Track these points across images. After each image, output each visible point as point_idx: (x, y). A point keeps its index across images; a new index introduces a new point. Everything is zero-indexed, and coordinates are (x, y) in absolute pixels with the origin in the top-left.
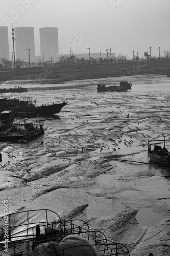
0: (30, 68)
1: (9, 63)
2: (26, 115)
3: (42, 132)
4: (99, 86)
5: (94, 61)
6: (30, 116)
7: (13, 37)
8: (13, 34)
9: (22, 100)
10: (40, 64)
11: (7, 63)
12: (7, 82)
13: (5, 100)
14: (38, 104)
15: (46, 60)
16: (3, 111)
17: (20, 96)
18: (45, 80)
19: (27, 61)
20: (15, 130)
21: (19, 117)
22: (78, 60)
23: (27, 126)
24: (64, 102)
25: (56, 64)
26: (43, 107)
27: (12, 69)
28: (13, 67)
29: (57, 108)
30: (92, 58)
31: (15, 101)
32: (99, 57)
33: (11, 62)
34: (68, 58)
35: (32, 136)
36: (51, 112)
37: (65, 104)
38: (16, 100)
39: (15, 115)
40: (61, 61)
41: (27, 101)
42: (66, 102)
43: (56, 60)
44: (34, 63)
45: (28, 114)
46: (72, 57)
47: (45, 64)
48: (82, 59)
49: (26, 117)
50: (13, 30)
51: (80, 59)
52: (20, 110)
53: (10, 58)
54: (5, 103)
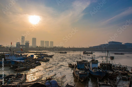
1: (44, 47)
3: (49, 60)
4: (60, 52)
6: (47, 57)
10: (50, 48)
14: (49, 55)
16: (42, 56)
17: (45, 53)
20: (44, 59)
23: (46, 59)
29: (52, 56)
30: (59, 47)
31: (45, 54)
32: (61, 47)
35: (47, 61)
36: (51, 56)
37: (54, 55)
39: (44, 57)
43: (53, 47)
44: (48, 48)
46: (56, 47)
53: (44, 46)
54: (43, 54)
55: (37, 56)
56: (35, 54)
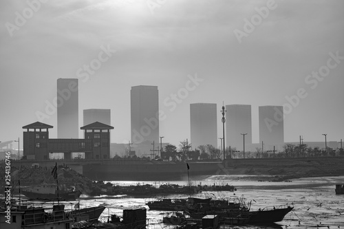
0: (244, 159)
1: (215, 151)
2: (236, 222)
4: (338, 186)
5: (333, 152)
6: (242, 224)
7: (223, 118)
8: (223, 114)
9: (233, 202)
10: (258, 154)
11: (214, 151)
12: (213, 176)
13: (208, 200)
15: (266, 149)
16: (205, 215)
18: (264, 176)
19: (241, 149)
21: (227, 224)
22: (310, 150)
24: (289, 207)
25: (280, 154)
26: (260, 212)
27: (221, 160)
28: (222, 157)
29: (280, 214)
30: (329, 149)
31: (223, 203)
32: (340, 147)
33: (219, 151)
34: (297, 147)
36: (271, 219)
37: (290, 209)
38: (224, 201)
39: (221, 222)
40: (286, 151)
41: (239, 204)
42: (291, 206)
43: (280, 149)
44: (249, 153)
45: (239, 220)
46: (302, 146)
47: (265, 154)
48: (316, 148)
49: (237, 225)
50: (223, 108)
51: (313, 148)
52: (228, 215)
53: (219, 146)
54: (209, 205)
55: (171, 214)
56: (153, 206)
